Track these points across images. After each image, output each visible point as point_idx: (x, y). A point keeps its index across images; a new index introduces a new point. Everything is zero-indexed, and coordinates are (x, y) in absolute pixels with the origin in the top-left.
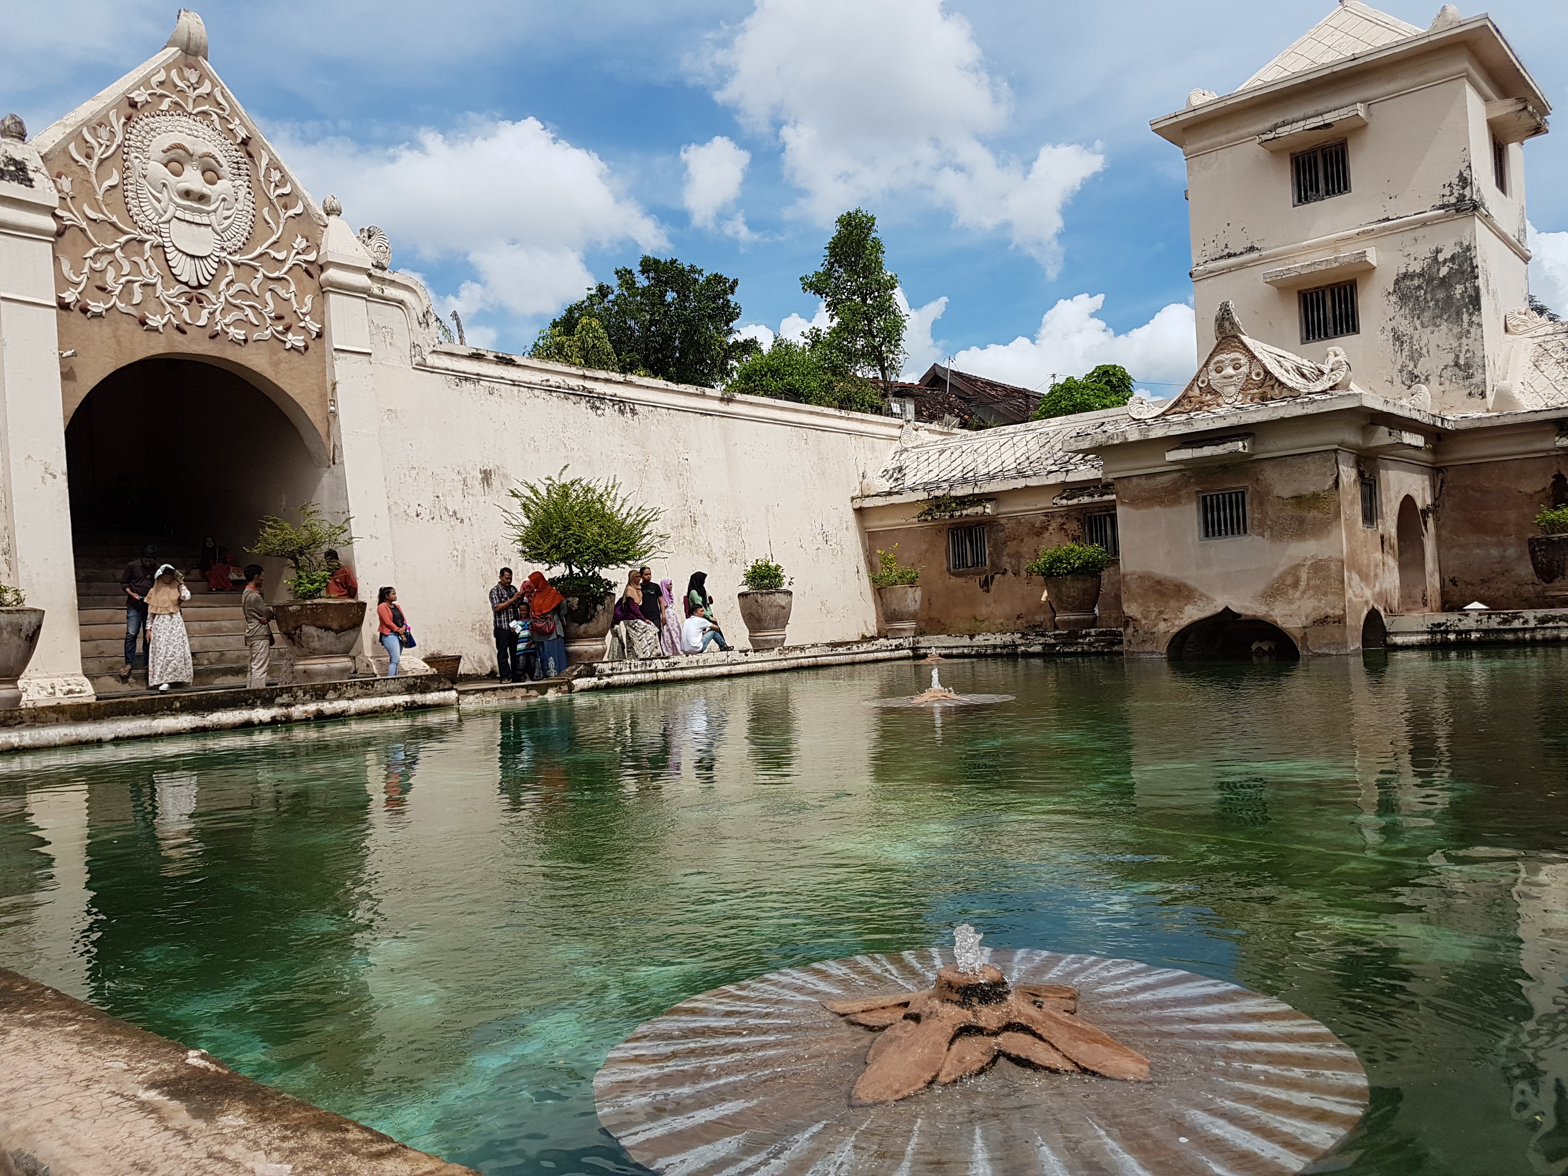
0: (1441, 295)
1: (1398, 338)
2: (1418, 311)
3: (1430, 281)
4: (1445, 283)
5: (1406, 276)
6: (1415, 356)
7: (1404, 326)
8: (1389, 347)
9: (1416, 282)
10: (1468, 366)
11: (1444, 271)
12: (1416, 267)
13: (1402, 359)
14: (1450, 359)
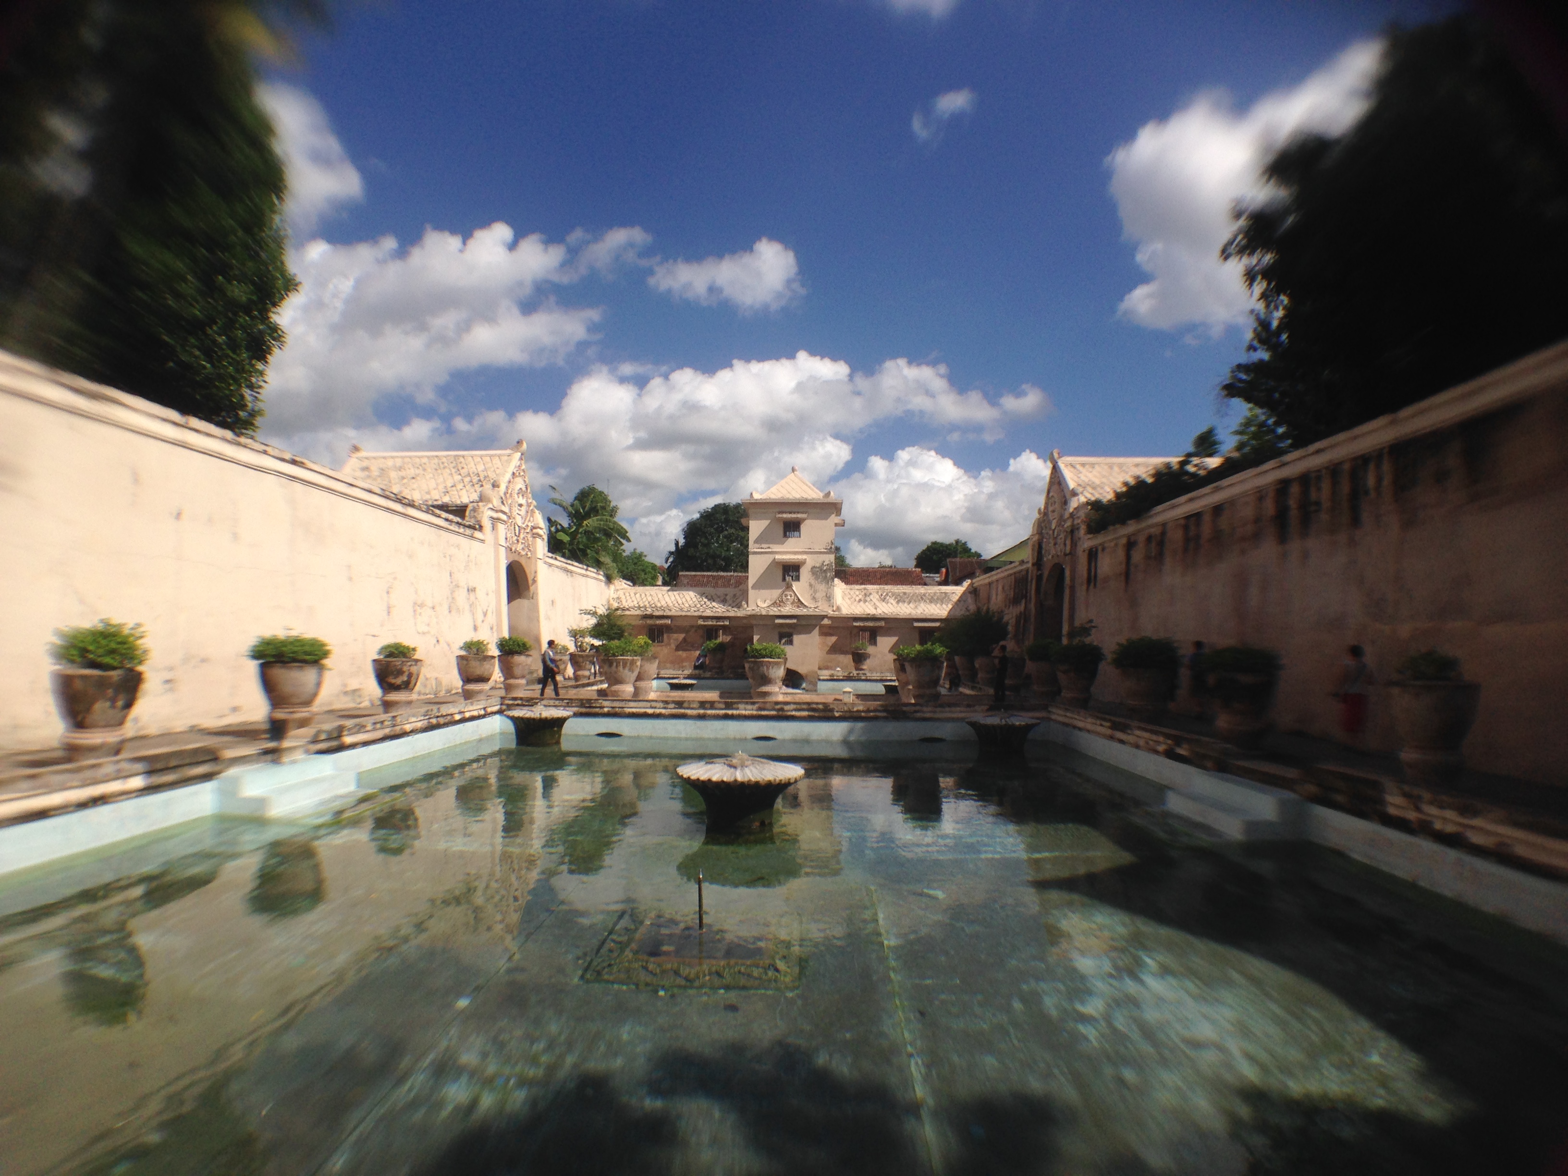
0: (824, 575)
1: (811, 585)
2: (817, 578)
3: (821, 570)
4: (825, 571)
5: (814, 567)
6: (815, 592)
7: (813, 582)
8: (808, 587)
9: (817, 569)
10: (830, 597)
11: (825, 568)
12: (818, 565)
13: (811, 592)
14: (825, 594)
